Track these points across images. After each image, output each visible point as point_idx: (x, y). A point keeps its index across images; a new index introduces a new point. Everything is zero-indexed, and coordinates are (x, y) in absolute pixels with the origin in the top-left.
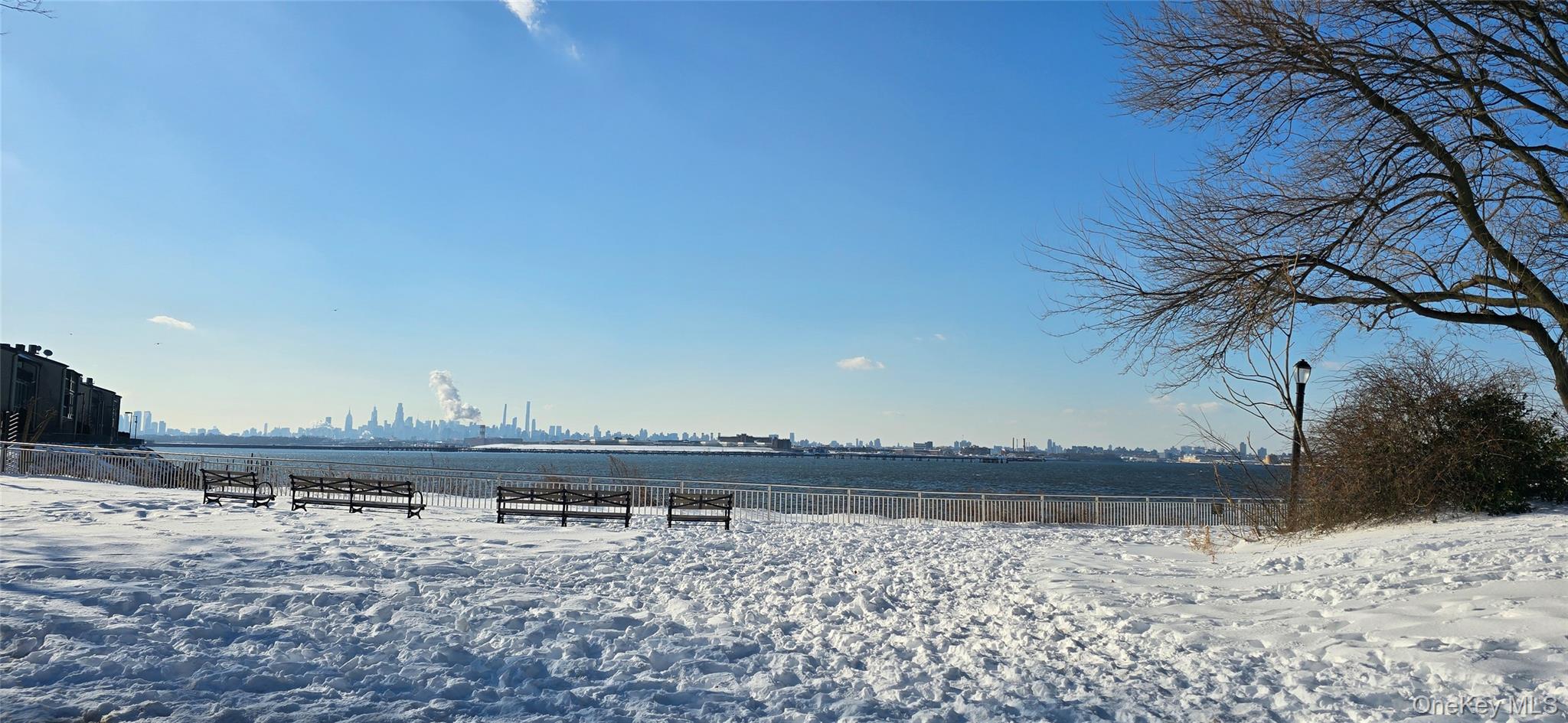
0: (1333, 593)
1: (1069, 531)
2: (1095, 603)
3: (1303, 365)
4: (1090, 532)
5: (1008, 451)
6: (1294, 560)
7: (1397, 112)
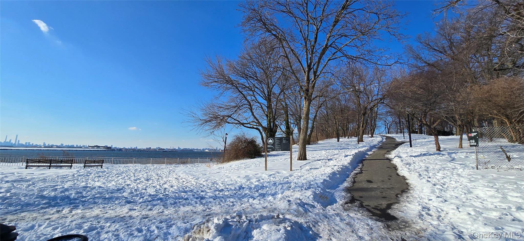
0: (227, 171)
1: (183, 165)
2: (190, 176)
3: (227, 134)
4: (187, 165)
5: (169, 149)
6: (223, 167)
7: (242, 93)
